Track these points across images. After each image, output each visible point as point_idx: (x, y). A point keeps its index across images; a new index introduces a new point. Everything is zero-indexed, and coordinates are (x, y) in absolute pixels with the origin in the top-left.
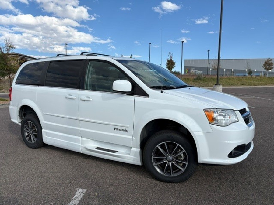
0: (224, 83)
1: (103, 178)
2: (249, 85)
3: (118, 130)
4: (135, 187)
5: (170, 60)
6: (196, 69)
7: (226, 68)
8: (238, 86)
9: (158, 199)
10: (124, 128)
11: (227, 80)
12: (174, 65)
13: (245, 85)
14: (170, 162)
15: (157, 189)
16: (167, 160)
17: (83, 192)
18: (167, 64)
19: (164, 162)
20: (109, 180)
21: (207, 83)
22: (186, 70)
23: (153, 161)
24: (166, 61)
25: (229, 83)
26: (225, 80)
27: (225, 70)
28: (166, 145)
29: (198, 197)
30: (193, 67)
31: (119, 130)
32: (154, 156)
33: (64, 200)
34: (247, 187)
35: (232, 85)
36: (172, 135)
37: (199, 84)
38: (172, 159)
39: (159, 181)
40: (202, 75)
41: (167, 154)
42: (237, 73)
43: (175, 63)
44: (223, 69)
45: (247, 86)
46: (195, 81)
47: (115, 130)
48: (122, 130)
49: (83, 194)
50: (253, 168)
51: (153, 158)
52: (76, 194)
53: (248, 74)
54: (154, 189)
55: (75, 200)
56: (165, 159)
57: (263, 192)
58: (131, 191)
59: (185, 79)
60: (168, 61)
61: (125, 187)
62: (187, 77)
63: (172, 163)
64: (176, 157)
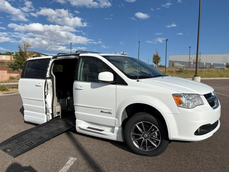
0: (204, 75)
1: (91, 150)
2: (226, 76)
3: (103, 112)
4: (116, 158)
5: (156, 55)
6: (179, 63)
7: (206, 62)
8: (216, 78)
9: (133, 169)
10: (108, 111)
11: (207, 72)
12: (159, 60)
13: (223, 77)
14: (146, 139)
15: (134, 161)
16: (143, 136)
17: (74, 160)
18: (154, 59)
19: (141, 139)
20: (96, 152)
21: (188, 74)
22: (171, 64)
23: (131, 137)
24: (153, 56)
25: (208, 74)
26: (205, 72)
27: (205, 64)
28: (143, 124)
29: (168, 168)
30: (176, 62)
31: (105, 112)
32: (133, 133)
33: (58, 165)
34: (212, 162)
35: (211, 77)
36: (148, 116)
37: (181, 76)
38: (147, 137)
39: (136, 154)
40: (184, 68)
41: (144, 132)
42: (217, 66)
43: (161, 58)
44: (204, 63)
45: (225, 77)
46: (178, 73)
47: (101, 112)
48: (107, 113)
49: (74, 161)
50: (220, 147)
51: (132, 135)
52: (68, 161)
53: (226, 67)
54: (131, 161)
55: (67, 166)
56: (142, 136)
57: (225, 168)
58: (112, 161)
59: (169, 71)
60: (155, 56)
61: (108, 158)
62: (171, 70)
63: (147, 140)
64: (151, 135)
